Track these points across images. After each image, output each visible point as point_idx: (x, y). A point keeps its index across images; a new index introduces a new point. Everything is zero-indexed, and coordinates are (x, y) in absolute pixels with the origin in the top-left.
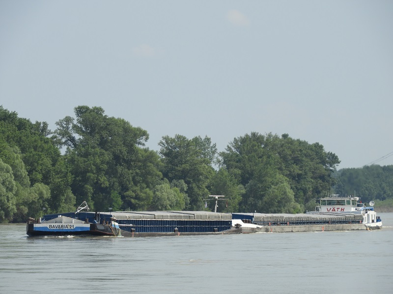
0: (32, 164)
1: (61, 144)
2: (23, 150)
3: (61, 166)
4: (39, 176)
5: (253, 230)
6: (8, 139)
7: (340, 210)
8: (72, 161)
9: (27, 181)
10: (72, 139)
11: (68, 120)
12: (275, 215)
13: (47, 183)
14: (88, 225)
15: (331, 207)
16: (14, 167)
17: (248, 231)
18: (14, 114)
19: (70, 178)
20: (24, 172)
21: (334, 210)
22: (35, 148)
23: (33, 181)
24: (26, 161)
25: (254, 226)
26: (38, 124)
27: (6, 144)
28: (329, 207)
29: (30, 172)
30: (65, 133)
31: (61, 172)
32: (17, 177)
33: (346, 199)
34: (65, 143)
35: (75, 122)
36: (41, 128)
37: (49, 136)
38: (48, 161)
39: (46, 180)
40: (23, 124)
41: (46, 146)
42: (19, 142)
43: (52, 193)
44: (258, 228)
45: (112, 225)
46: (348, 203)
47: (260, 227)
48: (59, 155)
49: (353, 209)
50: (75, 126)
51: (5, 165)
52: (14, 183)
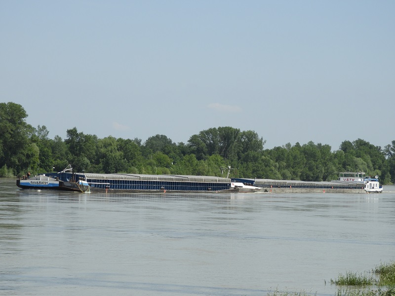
0: (374, 162)
1: (386, 155)
2: (371, 157)
3: (386, 163)
4: (377, 167)
5: (252, 191)
6: (365, 153)
7: (351, 180)
8: (390, 161)
9: (373, 169)
10: (390, 153)
11: (389, 146)
12: (277, 181)
13: (380, 170)
14: (58, 183)
15: (347, 178)
16: (367, 163)
17: (248, 191)
18: (368, 143)
19: (389, 168)
20: (371, 165)
21: (348, 180)
22: (376, 156)
23: (375, 169)
24: (372, 161)
25: (254, 188)
26: (377, 147)
27: (364, 154)
28: (345, 178)
29: (374, 165)
30: (388, 151)
31: (385, 166)
32: (368, 167)
33: (355, 174)
34: (388, 155)
35: (392, 147)
36: (378, 149)
37: (382, 152)
38: (380, 161)
39: (380, 168)
40: (371, 147)
41: (380, 155)
42: (370, 153)
43: (382, 174)
44: (256, 189)
45: (79, 183)
46: (357, 176)
47: (259, 188)
48: (385, 159)
49: (360, 180)
50: (391, 148)
51: (364, 162)
52: (367, 169)
